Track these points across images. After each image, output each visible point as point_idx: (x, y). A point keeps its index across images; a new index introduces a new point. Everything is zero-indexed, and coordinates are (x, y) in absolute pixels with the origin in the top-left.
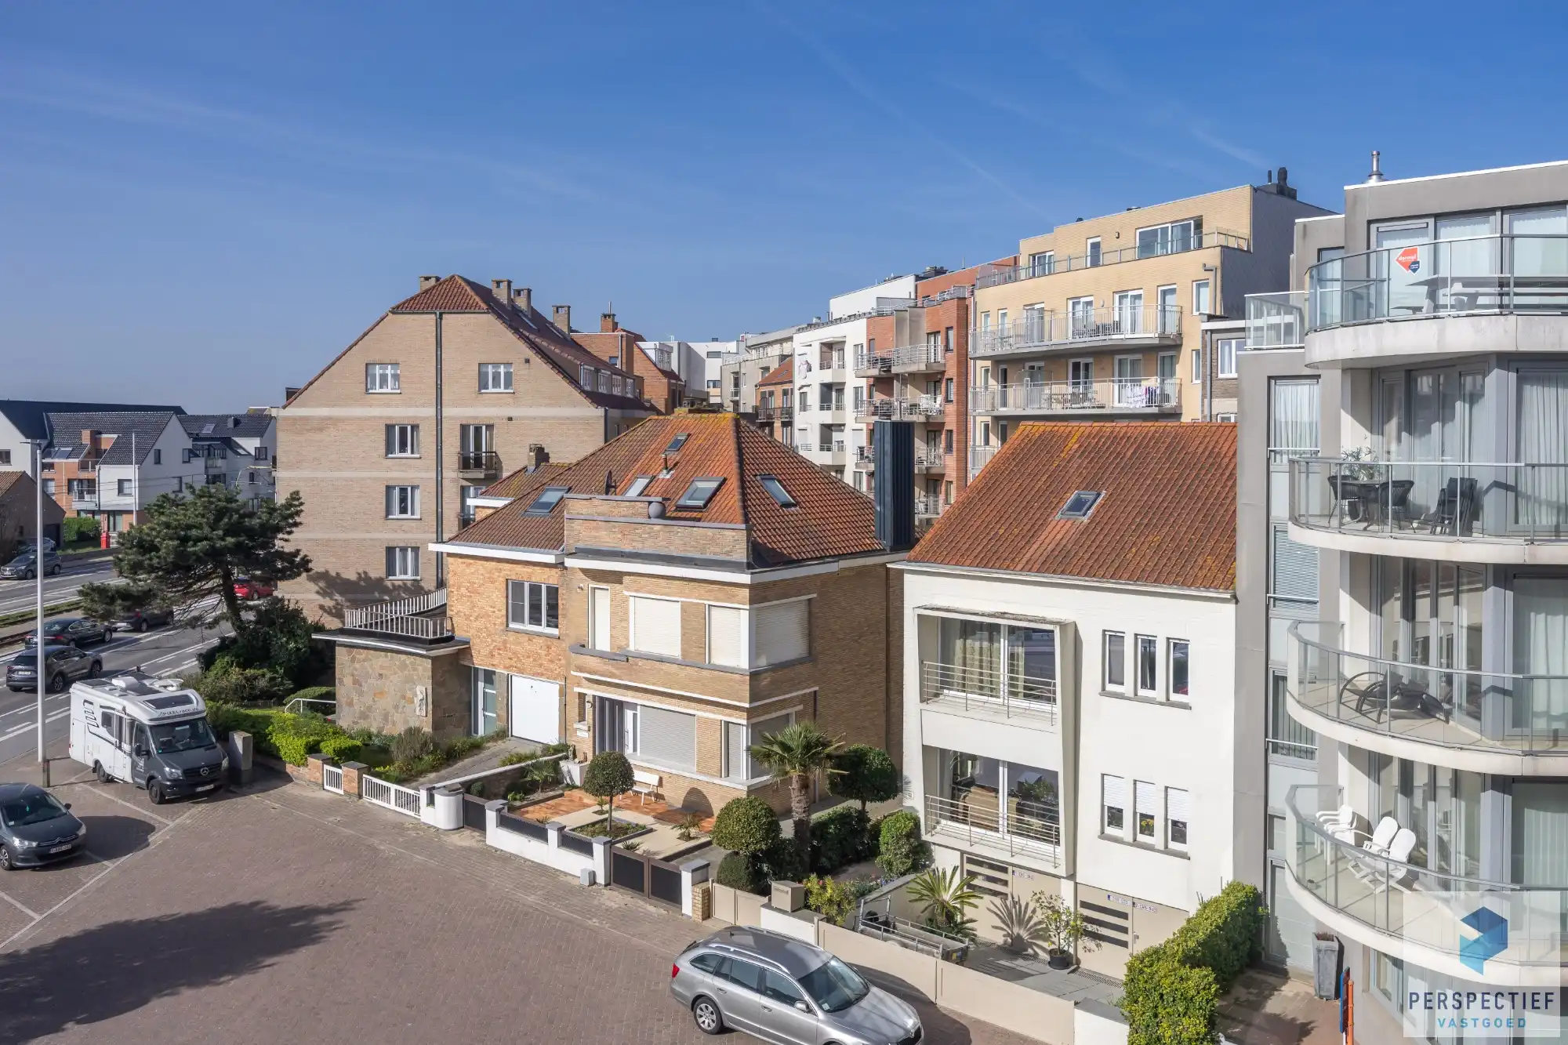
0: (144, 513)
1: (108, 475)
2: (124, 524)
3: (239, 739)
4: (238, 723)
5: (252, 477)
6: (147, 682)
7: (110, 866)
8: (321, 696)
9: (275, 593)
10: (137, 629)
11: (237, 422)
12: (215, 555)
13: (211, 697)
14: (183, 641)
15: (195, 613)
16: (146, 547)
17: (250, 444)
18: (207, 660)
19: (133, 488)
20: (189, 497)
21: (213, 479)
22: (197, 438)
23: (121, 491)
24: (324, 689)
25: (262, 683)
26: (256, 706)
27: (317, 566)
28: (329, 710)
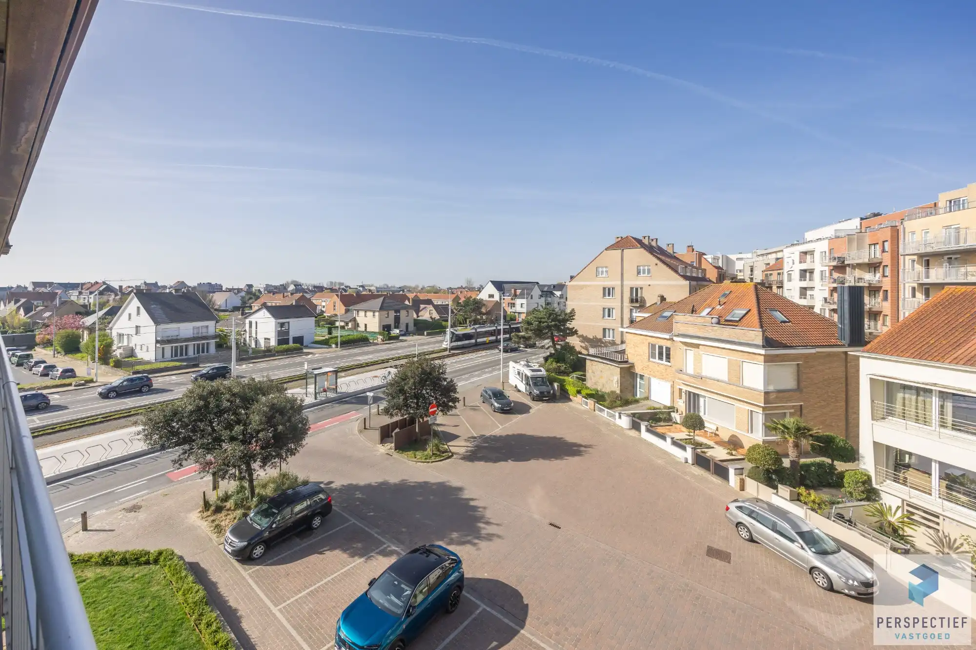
0: (528, 314)
1: (518, 302)
2: (523, 316)
3: (556, 385)
4: (556, 380)
5: (559, 304)
6: (530, 364)
7: (520, 416)
8: (581, 375)
9: (566, 341)
10: (526, 347)
11: (554, 287)
12: (548, 327)
13: (547, 371)
14: (537, 353)
15: (543, 344)
16: (529, 323)
17: (558, 293)
18: (546, 359)
19: (525, 306)
20: (541, 309)
21: (548, 304)
22: (542, 292)
23: (521, 307)
24: (582, 373)
25: (562, 368)
26: (560, 375)
27: (580, 333)
28: (584, 380)
